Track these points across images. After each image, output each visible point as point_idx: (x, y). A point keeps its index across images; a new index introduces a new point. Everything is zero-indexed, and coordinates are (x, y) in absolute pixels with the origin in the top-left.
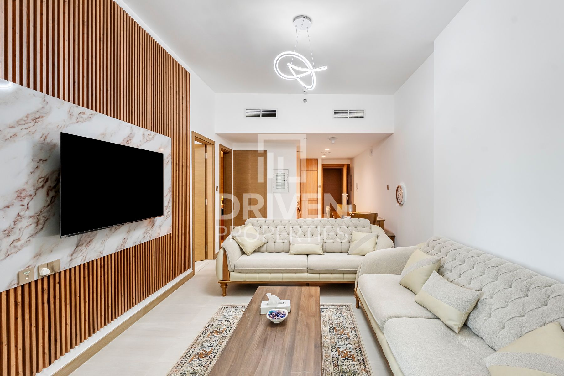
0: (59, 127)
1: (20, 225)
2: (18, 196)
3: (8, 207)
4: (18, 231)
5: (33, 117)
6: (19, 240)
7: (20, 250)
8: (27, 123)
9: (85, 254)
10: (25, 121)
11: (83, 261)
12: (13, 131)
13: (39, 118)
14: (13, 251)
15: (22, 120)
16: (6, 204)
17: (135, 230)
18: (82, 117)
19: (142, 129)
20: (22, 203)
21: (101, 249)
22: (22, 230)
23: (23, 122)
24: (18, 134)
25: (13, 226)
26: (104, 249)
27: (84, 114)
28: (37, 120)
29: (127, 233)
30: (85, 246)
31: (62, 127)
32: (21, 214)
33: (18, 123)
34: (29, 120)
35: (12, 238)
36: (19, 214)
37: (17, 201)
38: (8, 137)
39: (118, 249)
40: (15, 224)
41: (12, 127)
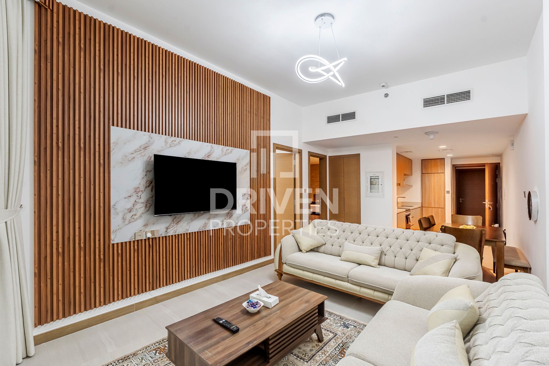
0: (159, 151)
1: (136, 207)
2: (135, 191)
3: (130, 197)
4: (135, 210)
5: (143, 147)
6: (136, 215)
7: (136, 221)
8: (140, 151)
9: (175, 229)
10: (139, 150)
11: (174, 233)
12: (133, 156)
13: (147, 147)
14: (133, 220)
15: (137, 149)
16: (129, 195)
17: (214, 218)
18: (173, 144)
19: (221, 147)
20: (137, 195)
21: (187, 228)
22: (137, 210)
23: (138, 151)
24: (135, 157)
25: (132, 207)
26: (189, 228)
27: (175, 141)
28: (146, 149)
29: (208, 219)
30: (176, 224)
31: (161, 151)
32: (137, 201)
33: (136, 151)
34: (142, 149)
35: (132, 214)
36: (135, 201)
37: (134, 194)
38: (130, 159)
39: (200, 229)
40: (133, 206)
41: (132, 154)
